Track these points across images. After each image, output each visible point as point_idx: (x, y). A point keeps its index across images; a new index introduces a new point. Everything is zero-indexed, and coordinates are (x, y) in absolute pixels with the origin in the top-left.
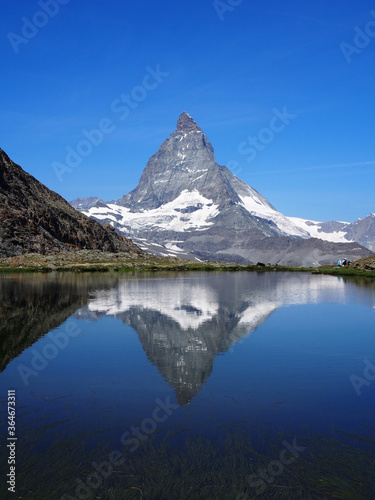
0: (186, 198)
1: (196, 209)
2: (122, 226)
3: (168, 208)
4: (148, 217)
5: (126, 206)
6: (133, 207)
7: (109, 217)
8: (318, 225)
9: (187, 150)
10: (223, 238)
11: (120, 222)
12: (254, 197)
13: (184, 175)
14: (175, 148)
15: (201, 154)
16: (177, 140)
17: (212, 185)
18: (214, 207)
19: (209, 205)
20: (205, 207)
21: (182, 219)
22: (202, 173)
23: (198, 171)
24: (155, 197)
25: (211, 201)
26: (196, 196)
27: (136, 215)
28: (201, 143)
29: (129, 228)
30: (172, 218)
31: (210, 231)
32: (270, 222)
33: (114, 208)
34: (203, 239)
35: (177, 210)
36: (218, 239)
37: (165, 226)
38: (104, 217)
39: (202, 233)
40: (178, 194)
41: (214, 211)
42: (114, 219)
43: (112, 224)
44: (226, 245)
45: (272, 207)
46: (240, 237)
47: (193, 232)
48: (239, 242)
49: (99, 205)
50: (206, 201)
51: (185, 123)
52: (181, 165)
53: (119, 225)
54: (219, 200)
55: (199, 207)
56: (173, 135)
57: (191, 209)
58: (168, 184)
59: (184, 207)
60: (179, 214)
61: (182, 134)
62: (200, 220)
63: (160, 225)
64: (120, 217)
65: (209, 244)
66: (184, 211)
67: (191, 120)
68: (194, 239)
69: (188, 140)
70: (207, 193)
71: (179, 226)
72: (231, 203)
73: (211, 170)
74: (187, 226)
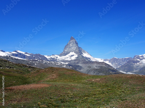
0: (71, 53)
1: (73, 56)
3: (67, 56)
4: (63, 57)
5: (59, 55)
6: (61, 55)
9: (72, 44)
11: (57, 59)
12: (87, 54)
13: (71, 49)
14: (70, 44)
15: (75, 45)
17: (77, 51)
18: (77, 55)
20: (75, 55)
21: (70, 58)
23: (74, 48)
24: (65, 53)
25: (76, 54)
26: (73, 53)
27: (61, 57)
28: (75, 42)
29: (59, 60)
31: (75, 60)
32: (89, 59)
33: (56, 56)
34: (73, 62)
36: (76, 62)
37: (66, 59)
38: (54, 58)
39: (73, 61)
40: (69, 53)
41: (77, 56)
42: (56, 58)
44: (78, 63)
45: (91, 56)
46: (81, 61)
47: (72, 60)
48: (81, 62)
49: (53, 55)
50: (75, 54)
51: (72, 38)
52: (71, 47)
53: (56, 59)
54: (78, 54)
55: (74, 55)
56: (69, 41)
57: (72, 56)
58: (68, 51)
59: (71, 55)
60: (70, 57)
62: (73, 58)
65: (74, 63)
66: (70, 56)
67: (73, 38)
68: (72, 62)
69: (72, 42)
70: (75, 52)
71: (69, 59)
72: (80, 54)
73: (77, 48)
74: (71, 59)
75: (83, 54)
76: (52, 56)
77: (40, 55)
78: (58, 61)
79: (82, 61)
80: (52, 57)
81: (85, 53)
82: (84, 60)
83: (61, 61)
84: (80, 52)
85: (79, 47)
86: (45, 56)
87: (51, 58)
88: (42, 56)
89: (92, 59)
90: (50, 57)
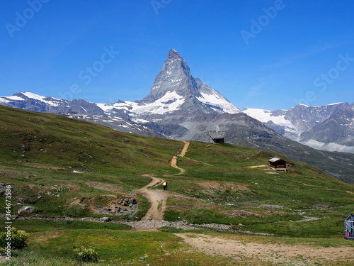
0: (169, 95)
1: (173, 102)
2: (131, 113)
3: (158, 102)
4: (147, 107)
5: (136, 102)
6: (140, 103)
7: (124, 108)
9: (172, 69)
10: (181, 116)
11: (130, 111)
12: (216, 95)
13: (169, 83)
14: (166, 69)
15: (180, 71)
16: (167, 64)
17: (183, 88)
18: (183, 100)
20: (178, 100)
21: (164, 108)
22: (179, 82)
23: (177, 78)
24: (152, 96)
25: (181, 97)
26: (174, 95)
27: (141, 107)
28: (180, 65)
29: (135, 114)
31: (175, 113)
33: (128, 103)
34: (171, 117)
35: (163, 103)
36: (179, 117)
37: (154, 112)
38: (121, 108)
39: (171, 115)
40: (164, 94)
41: (182, 102)
42: (127, 109)
43: (125, 112)
44: (182, 120)
45: (228, 101)
46: (190, 115)
47: (168, 114)
48: (190, 118)
49: (120, 102)
50: (178, 97)
51: (172, 55)
52: (168, 78)
53: (129, 112)
54: (186, 96)
55: (175, 100)
56: (166, 62)
57: (170, 102)
58: (160, 89)
59: (167, 101)
60: (164, 105)
61: (170, 61)
62: (173, 107)
63: (151, 112)
64: (130, 108)
65: (173, 120)
66: (166, 103)
67: (176, 53)
68: (166, 118)
69: (173, 64)
70: (180, 93)
71: (161, 111)
72: (191, 97)
73: (184, 80)
74: (166, 111)
75: (201, 96)
76: (116, 104)
77: (84, 103)
78: (131, 117)
79: (194, 113)
80: (118, 106)
82: (199, 111)
83: (140, 118)
84: (193, 88)
85: (192, 78)
86: (99, 105)
87: (114, 109)
88: (89, 104)
89: (227, 109)
90: (111, 107)
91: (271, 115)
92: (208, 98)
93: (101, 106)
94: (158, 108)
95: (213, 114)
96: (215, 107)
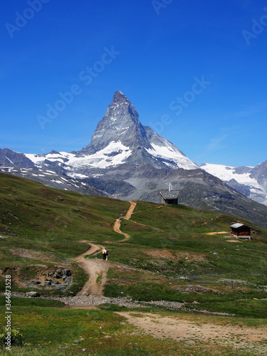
0: (113, 146)
1: (117, 153)
2: (66, 166)
3: (100, 154)
4: (86, 160)
5: (73, 153)
6: (78, 154)
7: (59, 160)
8: (233, 169)
9: (117, 115)
10: (127, 171)
11: (66, 163)
12: (169, 147)
13: (113, 132)
14: (110, 115)
15: (127, 117)
16: (112, 109)
17: (130, 137)
18: (130, 151)
19: (127, 151)
20: (124, 152)
21: (107, 161)
22: (125, 130)
23: (123, 125)
24: (92, 147)
25: (128, 148)
26: (119, 145)
27: (79, 159)
28: (127, 110)
29: (71, 167)
30: (100, 160)
31: (120, 167)
33: (64, 154)
34: (115, 172)
35: (105, 155)
36: (124, 172)
37: (95, 165)
38: (55, 160)
39: (115, 169)
40: (107, 144)
41: (129, 153)
42: (62, 161)
43: (60, 164)
44: (128, 176)
45: (183, 154)
46: (138, 170)
47: (111, 168)
48: (137, 173)
49: (53, 152)
50: (124, 148)
51: (118, 98)
52: (112, 125)
53: (64, 165)
55: (120, 152)
56: (110, 106)
57: (114, 154)
58: (102, 138)
59: (110, 152)
60: (106, 157)
61: (116, 105)
62: (117, 160)
63: (91, 165)
64: (66, 160)
65: (118, 175)
66: (110, 155)
67: (123, 96)
68: (110, 173)
69: (119, 109)
70: (126, 143)
71: (103, 165)
72: (139, 148)
73: (131, 128)
74: (108, 164)
75: (151, 147)
76: (49, 155)
77: (10, 153)
78: (67, 171)
79: (143, 168)
80: (51, 157)
81: (161, 143)
82: (149, 165)
83: (77, 172)
84: (141, 137)
85: (141, 126)
86: (28, 156)
87: (46, 161)
88: (16, 155)
89: (182, 164)
90: (43, 159)
91: (234, 173)
92: (160, 151)
93: (31, 157)
94: (99, 161)
95: (165, 169)
96: (168, 161)
